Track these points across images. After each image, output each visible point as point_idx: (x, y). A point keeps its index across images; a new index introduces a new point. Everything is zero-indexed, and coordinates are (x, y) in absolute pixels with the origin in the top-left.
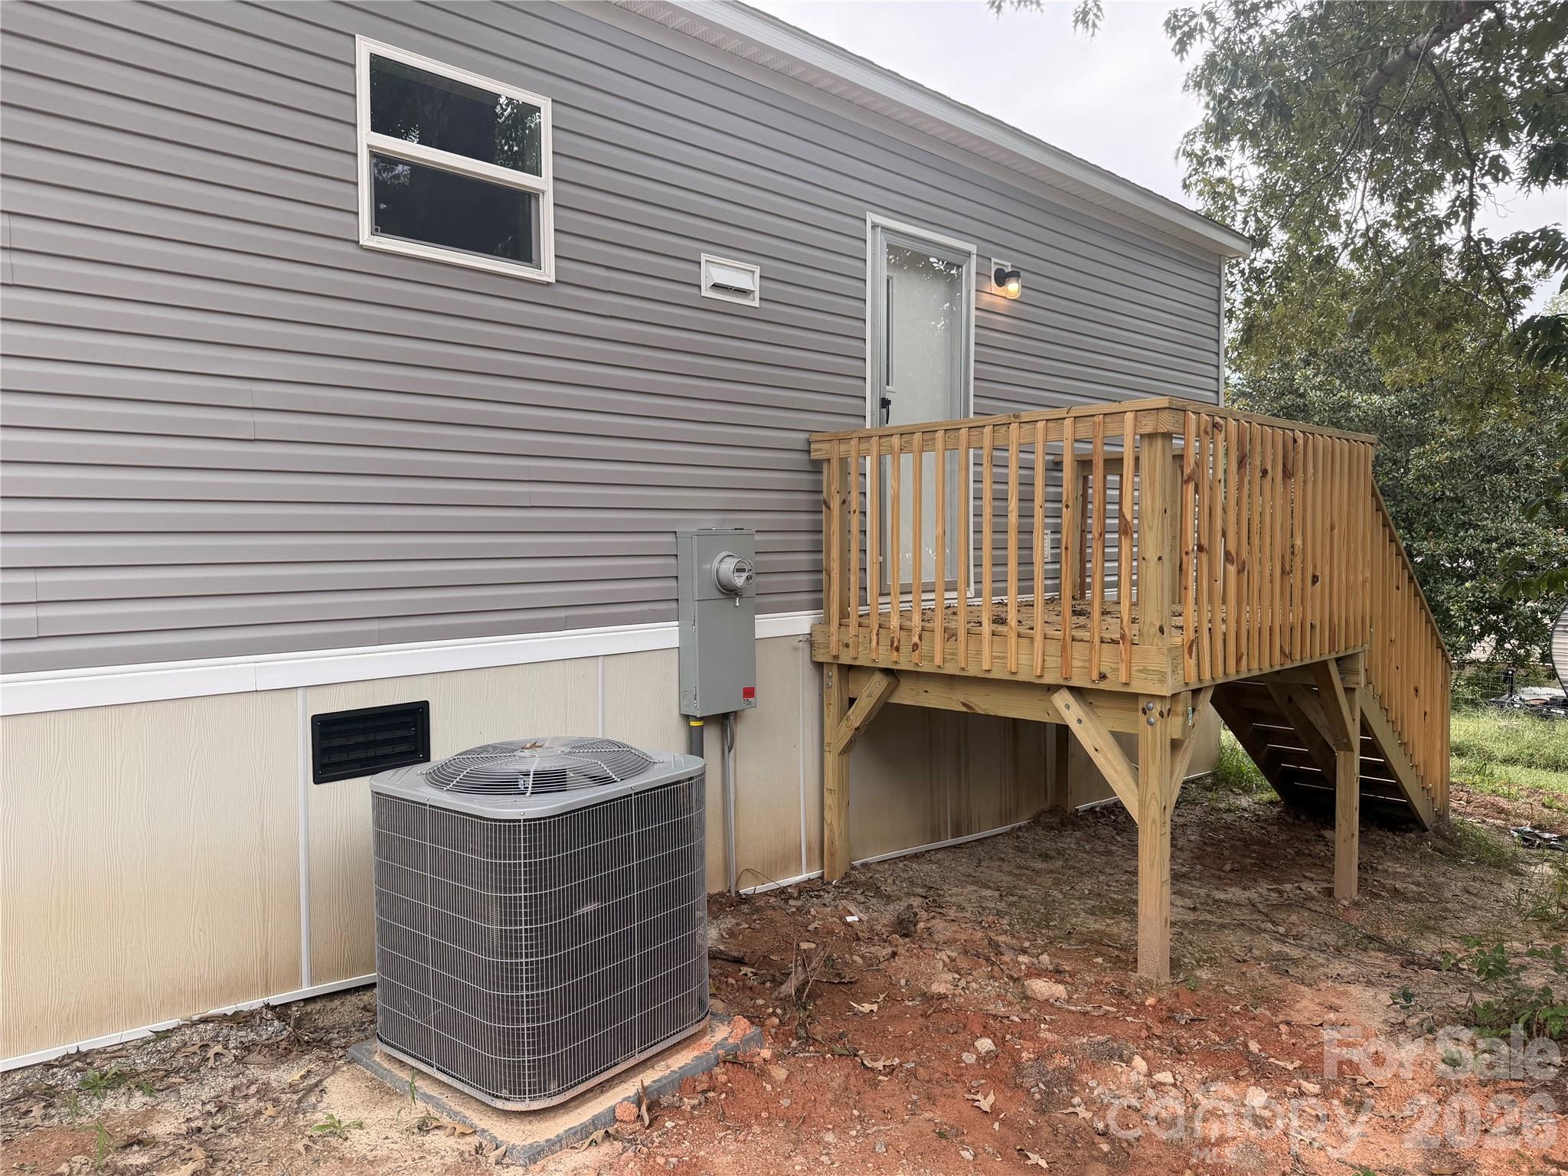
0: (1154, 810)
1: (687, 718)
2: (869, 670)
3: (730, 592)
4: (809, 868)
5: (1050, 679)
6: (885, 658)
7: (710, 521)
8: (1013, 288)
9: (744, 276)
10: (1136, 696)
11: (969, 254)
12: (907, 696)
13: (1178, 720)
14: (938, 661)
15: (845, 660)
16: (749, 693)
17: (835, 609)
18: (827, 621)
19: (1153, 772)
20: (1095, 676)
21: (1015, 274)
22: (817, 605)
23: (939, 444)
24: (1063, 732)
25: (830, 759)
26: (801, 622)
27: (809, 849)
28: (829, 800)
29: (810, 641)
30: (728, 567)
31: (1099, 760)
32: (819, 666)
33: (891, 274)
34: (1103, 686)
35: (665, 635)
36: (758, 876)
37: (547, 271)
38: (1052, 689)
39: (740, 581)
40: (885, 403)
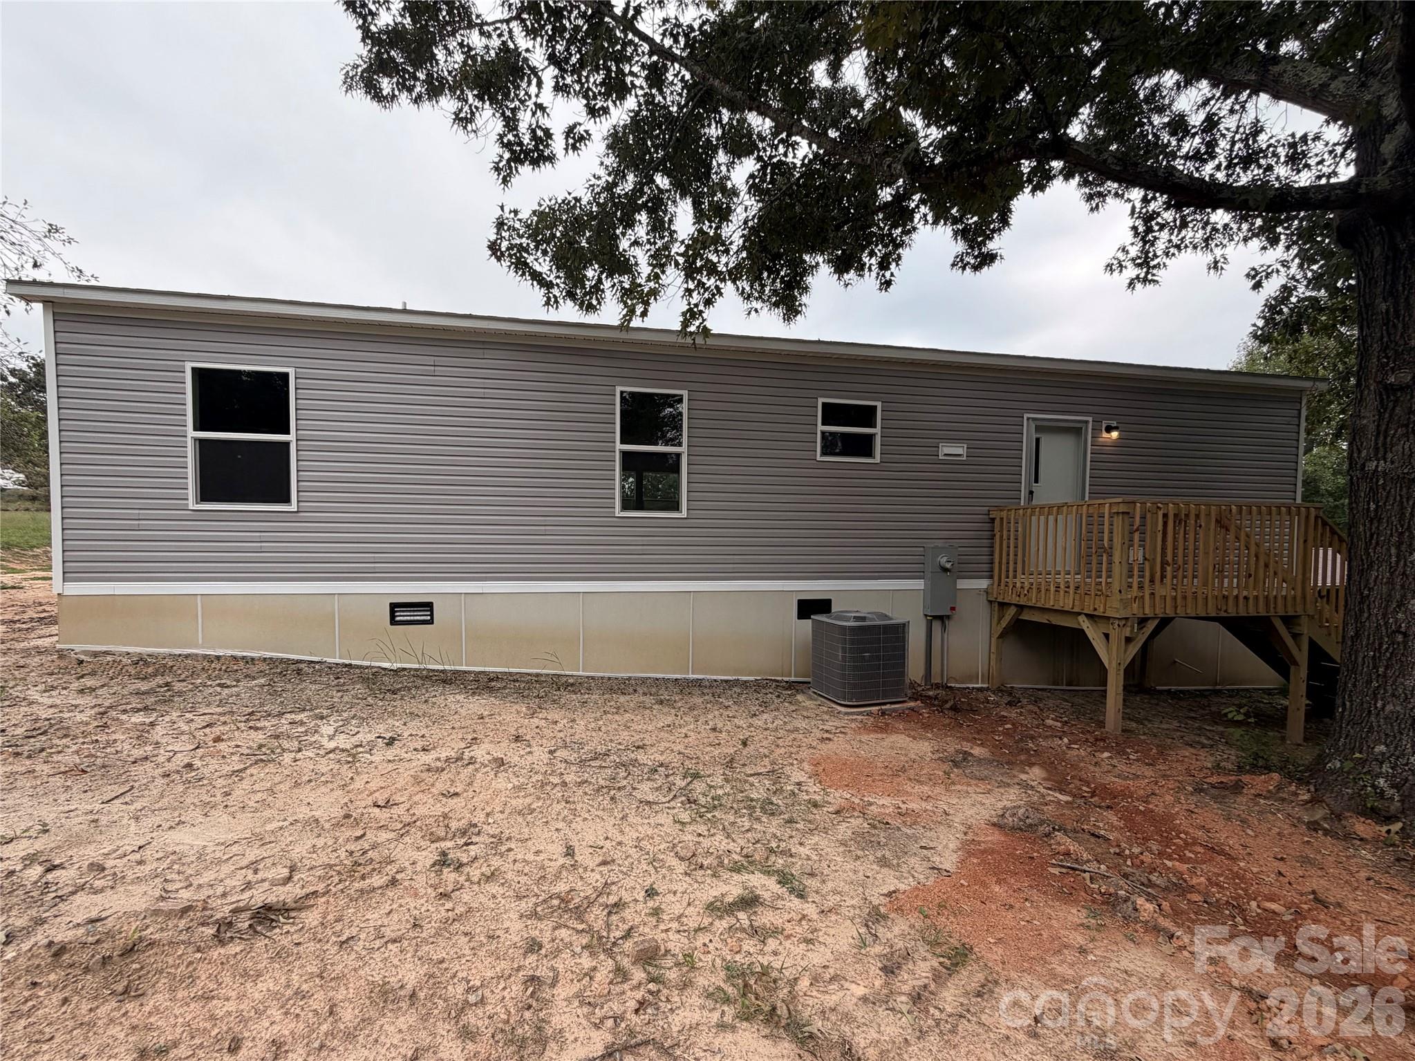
0: (1114, 664)
1: (926, 616)
2: (1010, 605)
3: (945, 570)
4: (982, 683)
5: (1076, 610)
6: (1015, 600)
7: (940, 543)
8: (1115, 434)
9: (960, 450)
10: (1108, 618)
11: (1087, 422)
12: (1025, 616)
13: (1129, 629)
14: (1034, 601)
15: (1000, 600)
16: (953, 609)
17: (996, 578)
18: (992, 585)
19: (1115, 648)
20: (1092, 608)
21: (1116, 428)
22: (991, 577)
23: (1037, 513)
24: (1081, 632)
25: (994, 640)
26: (983, 584)
27: (983, 675)
28: (993, 656)
29: (986, 592)
30: (943, 560)
31: (1094, 643)
32: (991, 602)
33: (1038, 436)
34: (1095, 613)
35: (919, 584)
36: (957, 681)
37: (878, 459)
38: (1079, 614)
39: (948, 566)
40: (1031, 493)
